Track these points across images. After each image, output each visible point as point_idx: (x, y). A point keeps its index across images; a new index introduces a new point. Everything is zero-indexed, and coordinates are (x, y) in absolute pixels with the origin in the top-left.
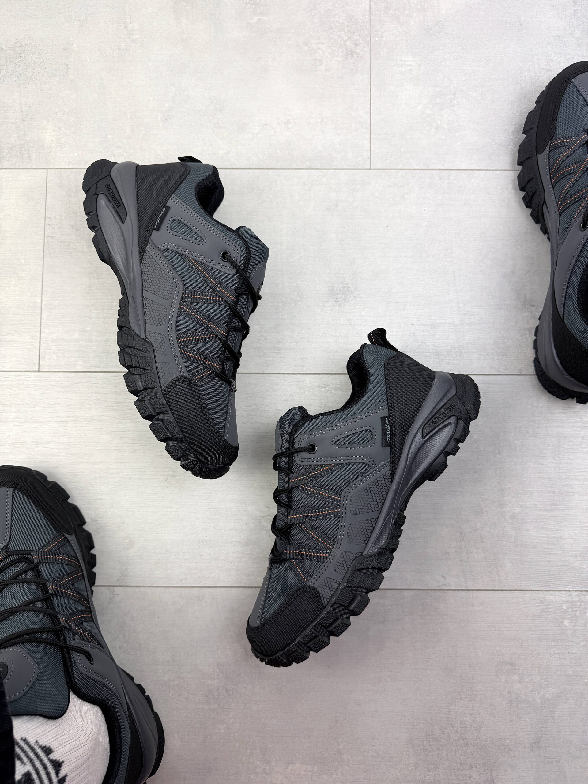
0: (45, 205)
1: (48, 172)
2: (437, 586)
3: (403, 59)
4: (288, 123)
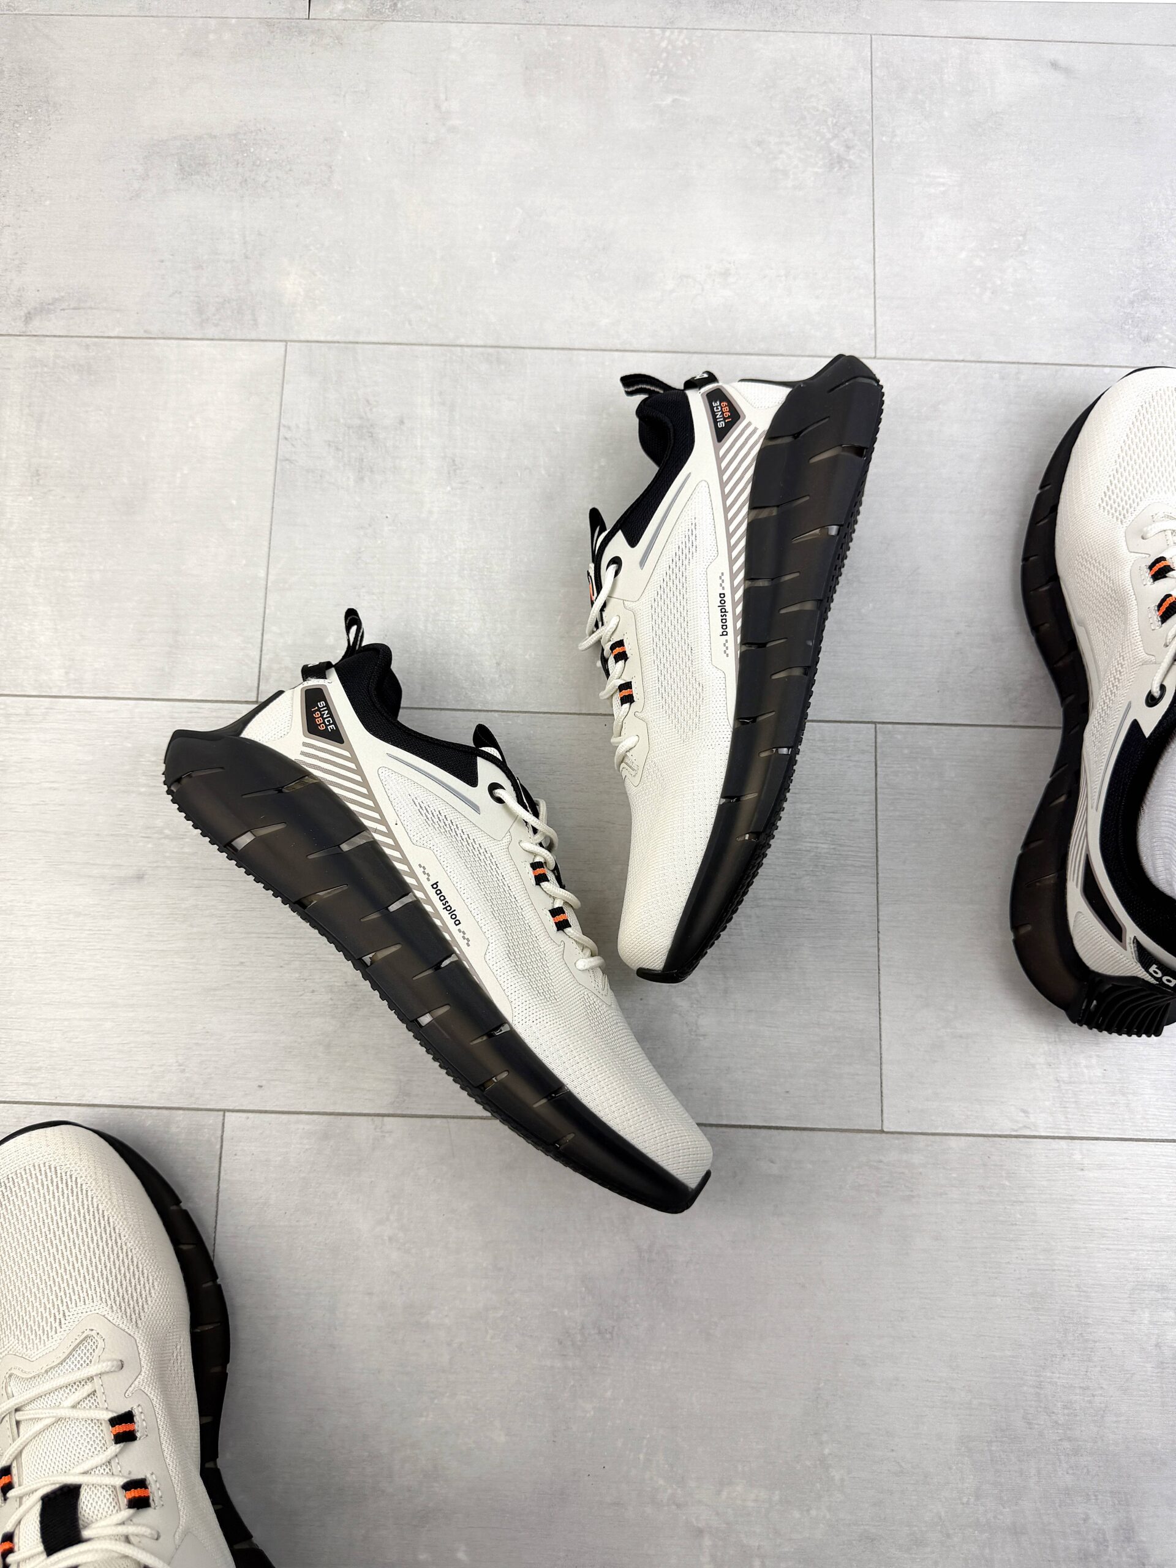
0: (279, 404)
1: (288, 347)
2: (1013, 1130)
3: (932, 174)
4: (726, 274)
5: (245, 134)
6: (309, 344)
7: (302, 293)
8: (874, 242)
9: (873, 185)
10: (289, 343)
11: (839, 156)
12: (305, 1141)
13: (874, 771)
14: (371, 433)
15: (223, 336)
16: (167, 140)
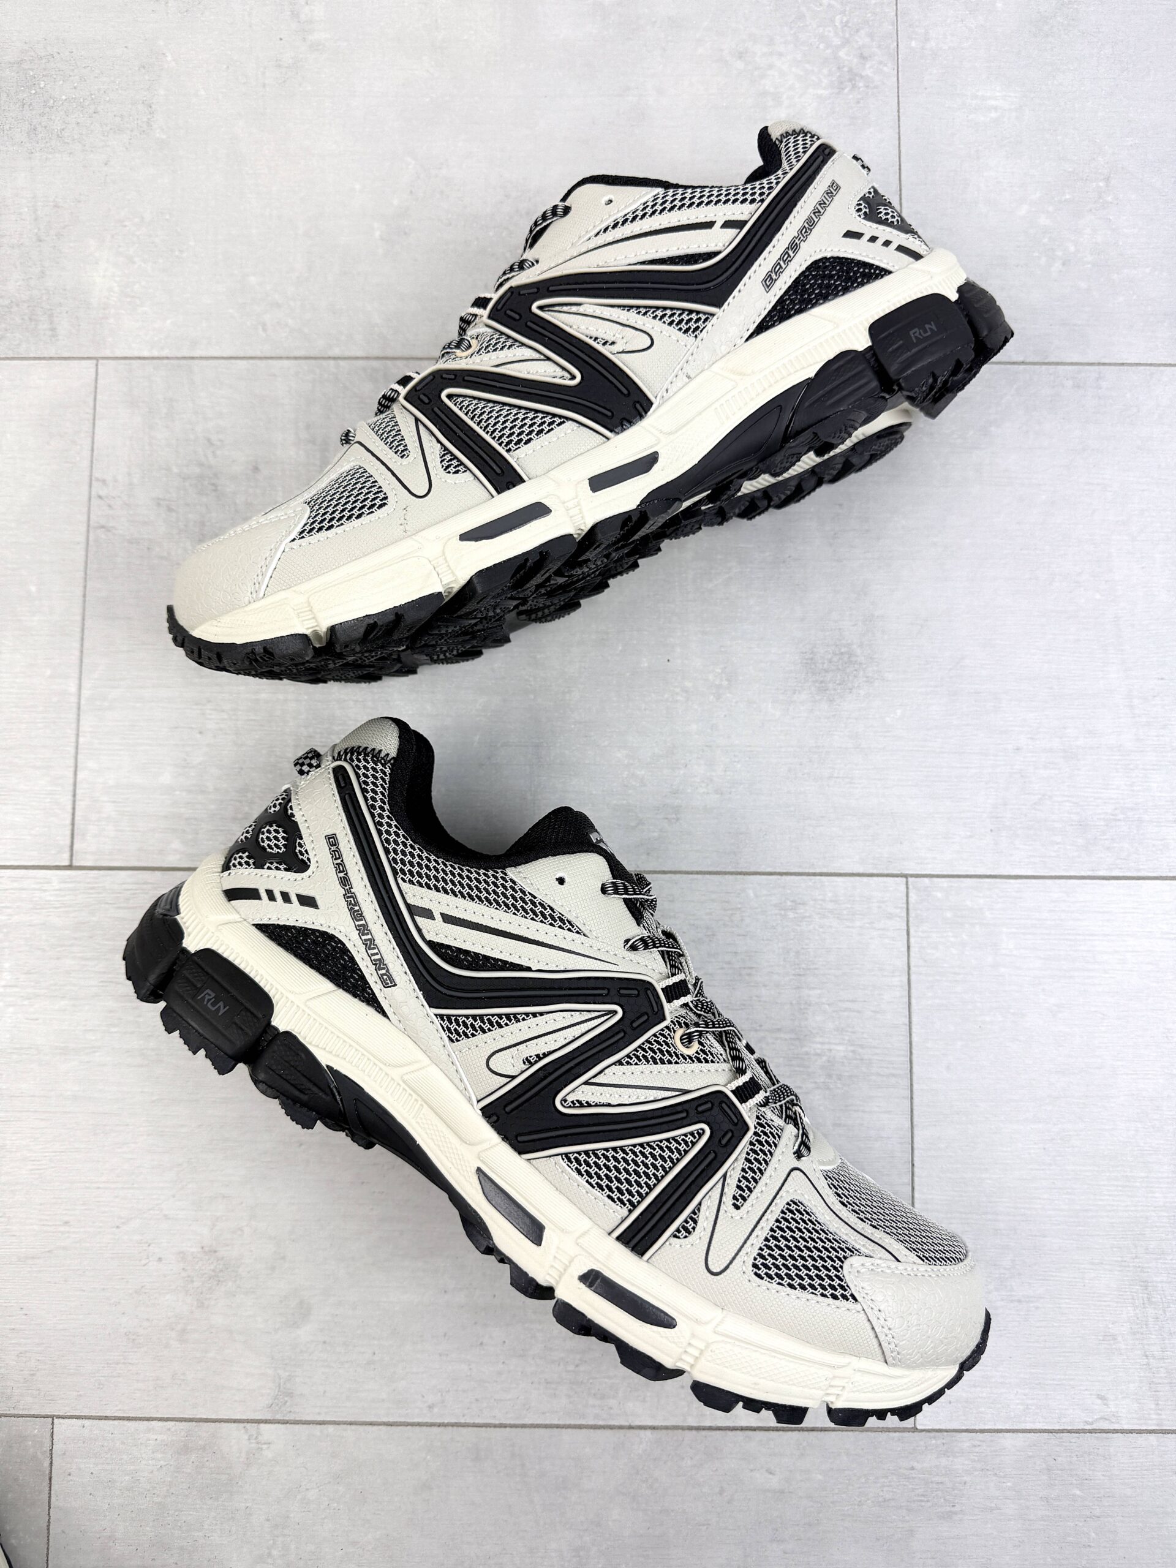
0: (90, 448)
1: (99, 367)
2: (1087, 1422)
3: (980, 94)
5: (32, 61)
6: (127, 362)
10: (101, 361)
12: (159, 1456)
13: (906, 942)
14: (213, 484)
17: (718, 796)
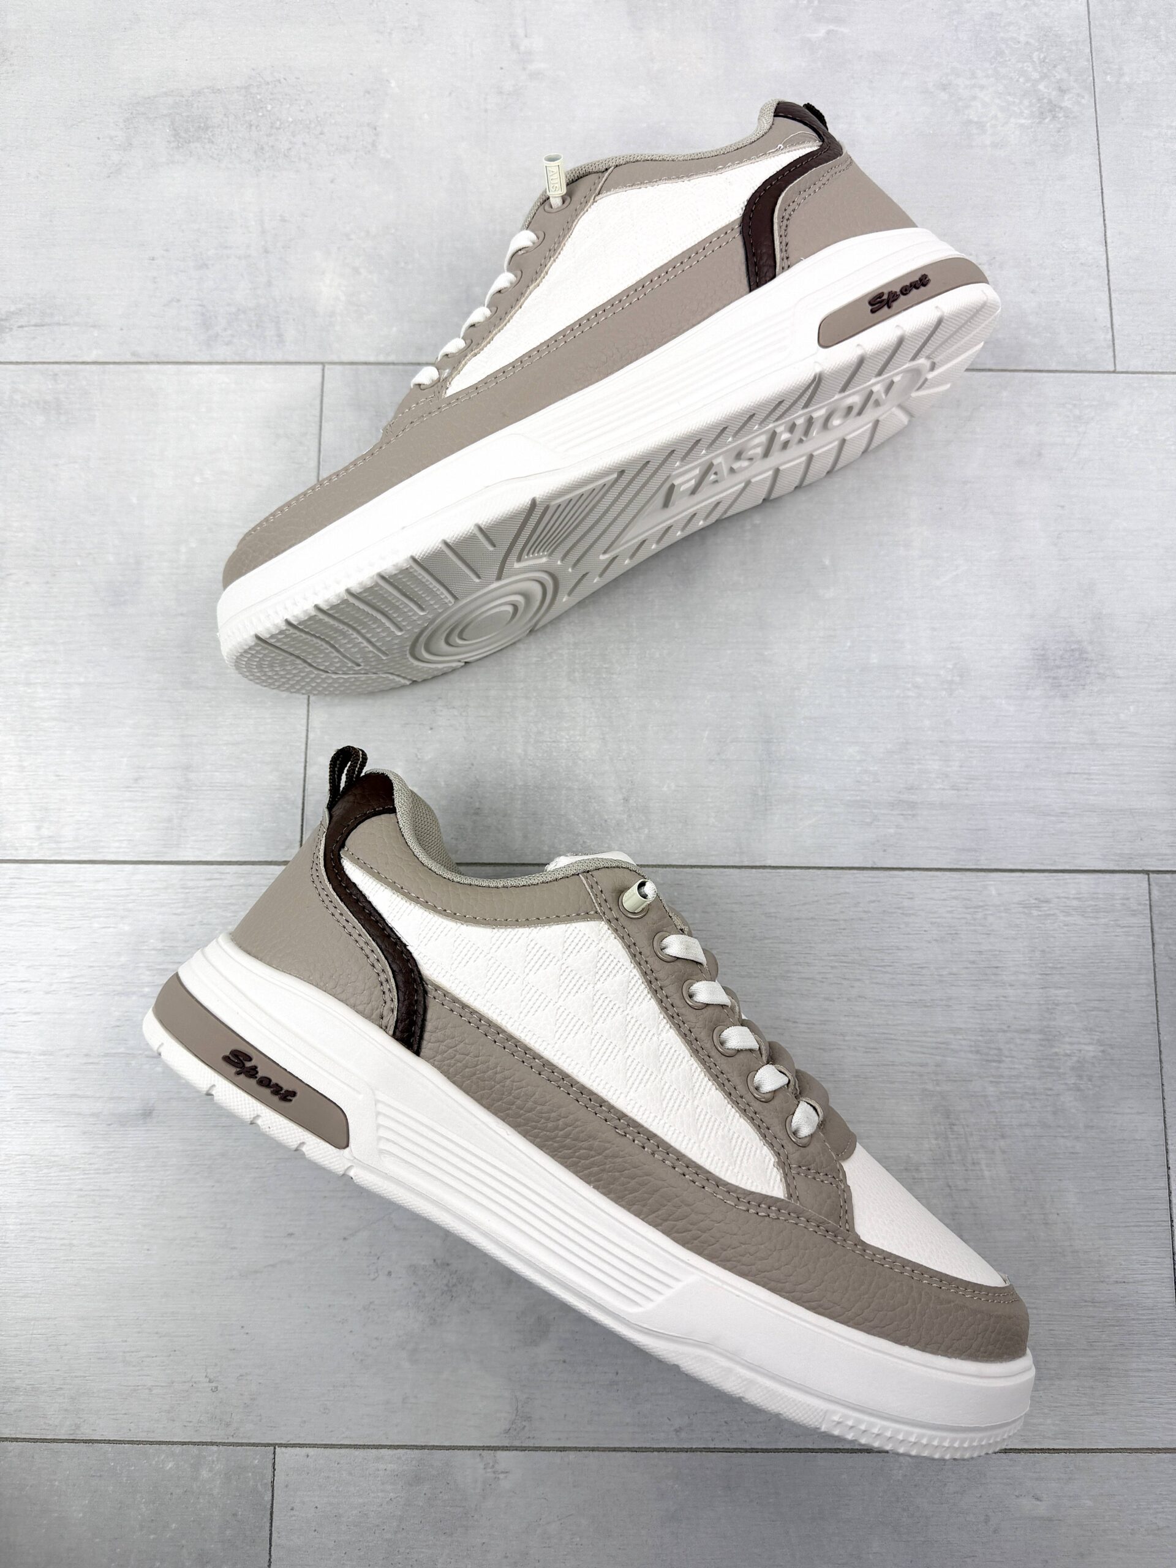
0: (316, 450)
1: (326, 371)
5: (259, 87)
6: (354, 367)
7: (343, 298)
8: (1104, 216)
9: (1098, 139)
10: (327, 366)
11: (1050, 102)
12: (389, 1487)
13: (1150, 939)
15: (237, 359)
16: (156, 97)
17: (954, 792)
